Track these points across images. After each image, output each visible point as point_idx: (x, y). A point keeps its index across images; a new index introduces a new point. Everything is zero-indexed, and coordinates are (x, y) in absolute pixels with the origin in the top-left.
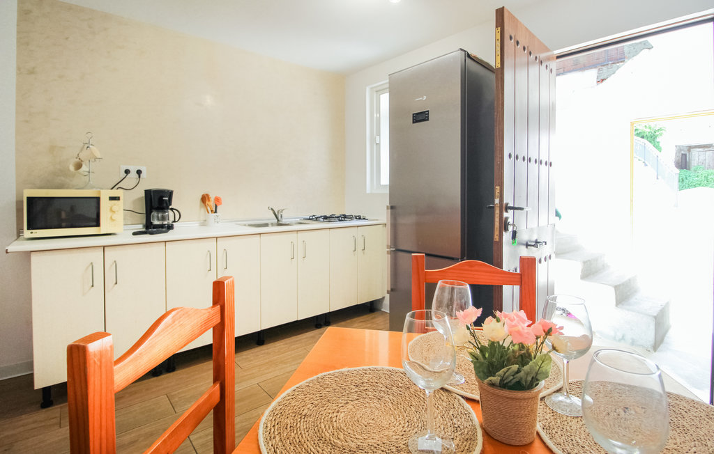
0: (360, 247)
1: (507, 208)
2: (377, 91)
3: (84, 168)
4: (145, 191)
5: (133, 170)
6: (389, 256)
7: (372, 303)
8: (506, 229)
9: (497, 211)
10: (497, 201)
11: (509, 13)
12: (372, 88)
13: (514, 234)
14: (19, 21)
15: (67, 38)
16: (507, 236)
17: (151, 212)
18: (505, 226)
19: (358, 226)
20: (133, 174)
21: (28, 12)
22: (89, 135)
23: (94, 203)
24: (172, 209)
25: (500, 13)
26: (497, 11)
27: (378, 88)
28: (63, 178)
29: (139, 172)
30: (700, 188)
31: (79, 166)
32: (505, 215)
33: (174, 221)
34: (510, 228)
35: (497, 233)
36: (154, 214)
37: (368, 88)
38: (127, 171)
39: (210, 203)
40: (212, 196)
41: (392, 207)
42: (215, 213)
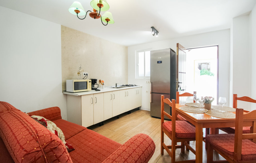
0: (137, 93)
1: (179, 83)
2: (137, 52)
6: (151, 94)
7: (138, 108)
8: (179, 87)
9: (177, 83)
10: (177, 81)
11: (180, 44)
13: (180, 88)
14: (61, 34)
15: (71, 38)
16: (179, 88)
18: (178, 86)
19: (137, 87)
21: (63, 31)
22: (81, 65)
23: (86, 83)
24: (97, 84)
25: (178, 44)
26: (177, 44)
29: (87, 74)
30: (204, 75)
31: (78, 73)
32: (179, 84)
34: (180, 87)
35: (177, 88)
36: (93, 85)
37: (135, 51)
38: (85, 74)
39: (102, 82)
40: (101, 80)
41: (152, 83)
42: (104, 85)
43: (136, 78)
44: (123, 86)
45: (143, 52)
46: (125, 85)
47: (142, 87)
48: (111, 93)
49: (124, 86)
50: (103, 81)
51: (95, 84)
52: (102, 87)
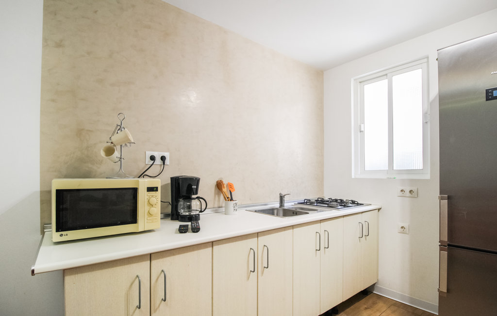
0: (365, 234)
2: (360, 82)
3: (117, 154)
4: (171, 178)
5: (158, 156)
12: (355, 80)
15: (96, 12)
17: (177, 201)
19: (362, 212)
20: (158, 161)
22: (121, 117)
24: (198, 198)
27: (361, 80)
28: (90, 166)
29: (163, 159)
31: (110, 151)
33: (201, 211)
36: (181, 203)
37: (352, 79)
38: (153, 158)
39: (225, 190)
40: (225, 182)
41: (449, 198)
42: (232, 200)
43: (353, 177)
44: (308, 202)
45: (384, 83)
46: (313, 197)
47: (379, 210)
48: (252, 243)
49: (311, 203)
50: (230, 186)
51: (194, 196)
52: (226, 207)
